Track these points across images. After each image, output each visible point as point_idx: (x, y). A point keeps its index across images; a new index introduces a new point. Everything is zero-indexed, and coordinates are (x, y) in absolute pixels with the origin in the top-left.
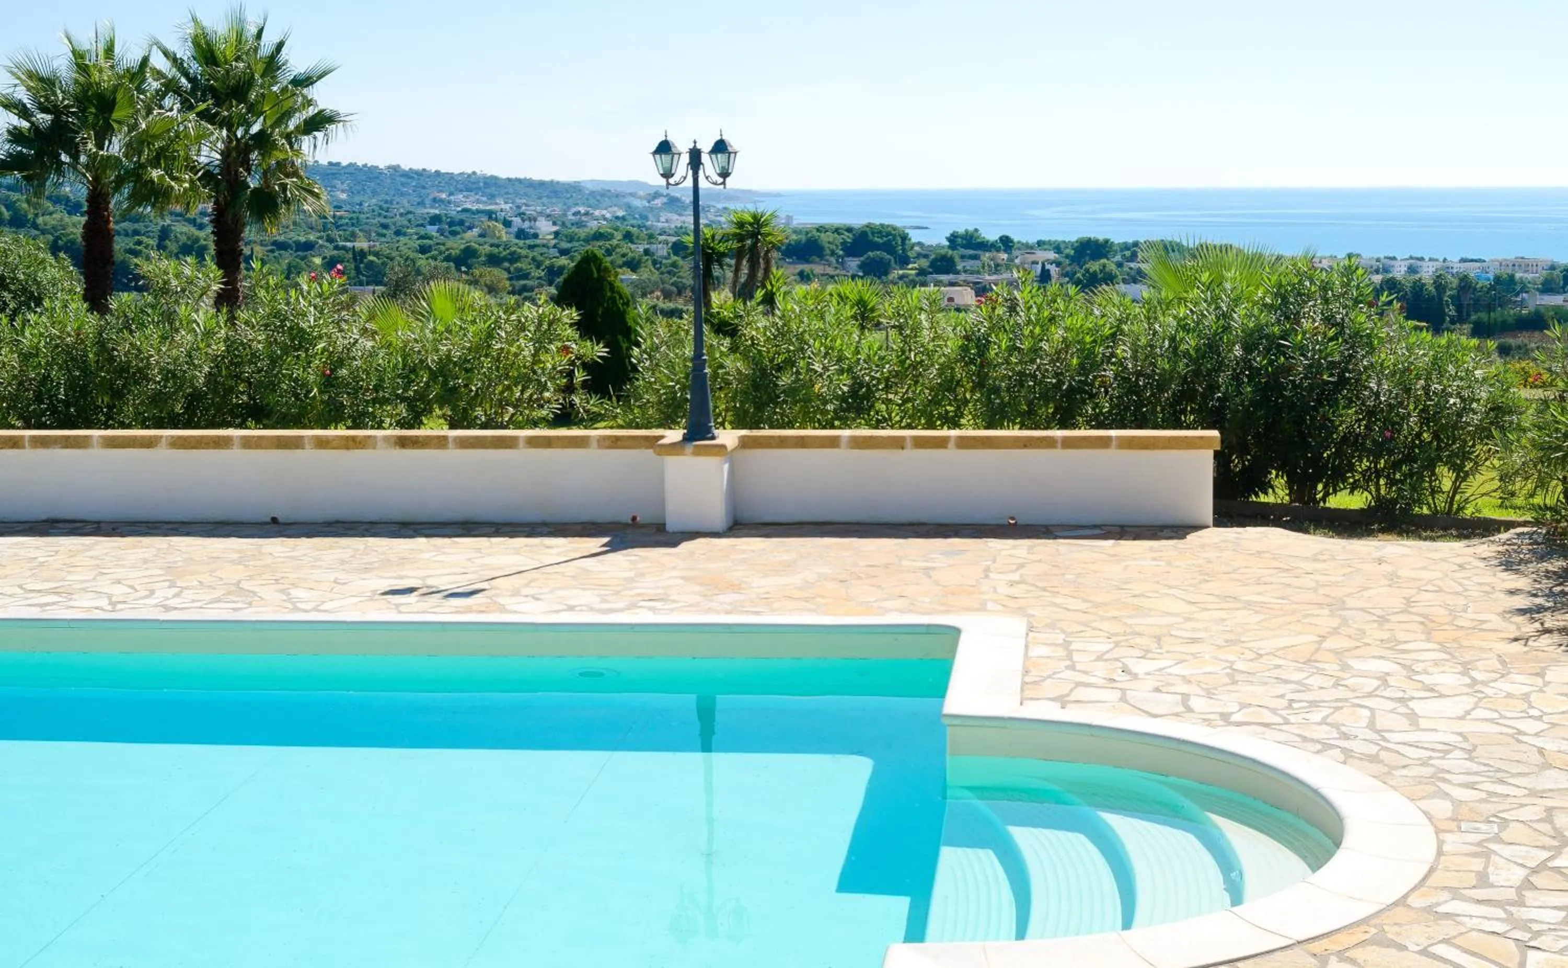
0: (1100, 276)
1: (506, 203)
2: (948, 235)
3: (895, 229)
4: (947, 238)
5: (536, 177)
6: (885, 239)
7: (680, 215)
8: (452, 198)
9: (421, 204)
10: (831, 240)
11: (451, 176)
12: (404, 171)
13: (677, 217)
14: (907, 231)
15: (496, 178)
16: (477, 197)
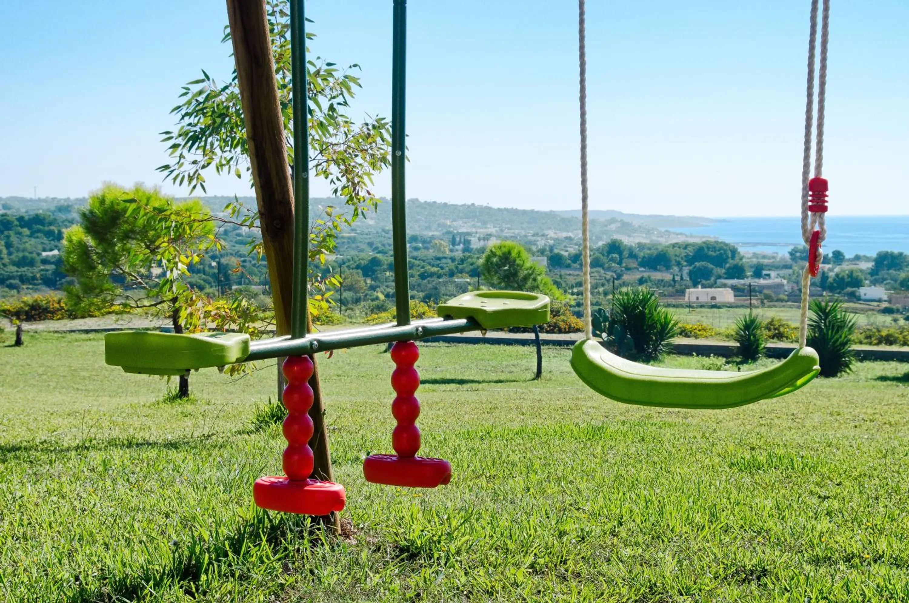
0: (847, 280)
1: (494, 227)
2: (790, 250)
3: (726, 245)
4: (789, 253)
5: (520, 207)
6: (718, 253)
7: (629, 236)
8: (454, 223)
9: (428, 228)
10: (678, 253)
11: (455, 206)
12: (420, 203)
13: (627, 238)
14: (736, 246)
15: (488, 208)
16: (473, 223)
